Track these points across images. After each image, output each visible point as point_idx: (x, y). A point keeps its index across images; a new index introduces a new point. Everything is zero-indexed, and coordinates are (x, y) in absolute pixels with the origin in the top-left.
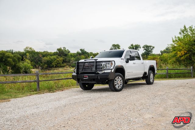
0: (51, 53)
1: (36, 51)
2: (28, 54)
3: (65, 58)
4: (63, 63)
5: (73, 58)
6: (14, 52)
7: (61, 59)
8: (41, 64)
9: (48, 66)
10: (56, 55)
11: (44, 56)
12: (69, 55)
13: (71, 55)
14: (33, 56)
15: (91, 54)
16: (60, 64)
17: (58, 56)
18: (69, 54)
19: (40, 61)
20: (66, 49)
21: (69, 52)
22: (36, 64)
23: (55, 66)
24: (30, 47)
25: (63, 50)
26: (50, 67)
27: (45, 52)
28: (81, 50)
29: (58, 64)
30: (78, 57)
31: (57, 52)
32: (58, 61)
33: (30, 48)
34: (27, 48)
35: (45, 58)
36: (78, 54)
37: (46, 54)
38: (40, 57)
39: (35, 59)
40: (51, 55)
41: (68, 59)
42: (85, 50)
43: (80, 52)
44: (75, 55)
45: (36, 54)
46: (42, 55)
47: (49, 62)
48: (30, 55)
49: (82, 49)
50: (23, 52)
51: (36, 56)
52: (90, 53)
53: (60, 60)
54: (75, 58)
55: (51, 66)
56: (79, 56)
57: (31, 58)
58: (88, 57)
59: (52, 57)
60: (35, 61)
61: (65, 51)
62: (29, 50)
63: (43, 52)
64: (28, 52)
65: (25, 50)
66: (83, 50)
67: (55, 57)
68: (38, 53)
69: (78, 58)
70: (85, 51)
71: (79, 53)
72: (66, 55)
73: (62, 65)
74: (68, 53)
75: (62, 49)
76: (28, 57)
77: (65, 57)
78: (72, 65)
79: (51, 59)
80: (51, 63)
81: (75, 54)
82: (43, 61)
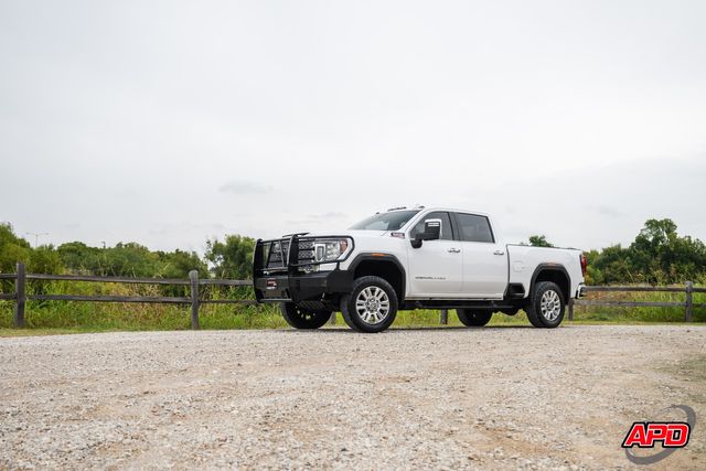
49: (536, 238)
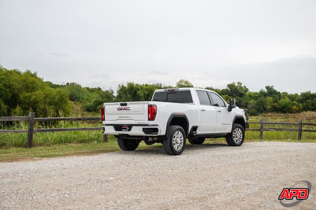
3: (240, 100)
5: (252, 101)
10: (226, 94)
12: (246, 95)
13: (250, 96)
15: (284, 96)
17: (229, 95)
18: (247, 93)
20: (242, 86)
21: (247, 90)
24: (186, 80)
25: (237, 87)
28: (267, 88)
30: (261, 99)
34: (181, 81)
36: (262, 94)
41: (245, 101)
42: (275, 88)
43: (266, 90)
44: (257, 96)
49: (269, 87)
52: (283, 93)
54: (257, 100)
56: (263, 97)
58: (279, 100)
61: (241, 88)
65: (178, 84)
66: (271, 89)
69: (261, 101)
70: (275, 91)
71: (264, 92)
72: (241, 95)
74: (245, 92)
75: (236, 85)
77: (240, 98)
78: (250, 111)
81: (257, 93)
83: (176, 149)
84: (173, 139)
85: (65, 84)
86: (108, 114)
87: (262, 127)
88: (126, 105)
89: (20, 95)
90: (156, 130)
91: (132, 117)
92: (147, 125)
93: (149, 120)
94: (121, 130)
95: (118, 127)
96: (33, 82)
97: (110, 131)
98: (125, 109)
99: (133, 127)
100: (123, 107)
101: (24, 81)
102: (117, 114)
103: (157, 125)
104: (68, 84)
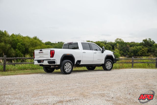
0: (138, 44)
1: (125, 42)
2: (118, 44)
4: (147, 52)
6: (107, 42)
7: (146, 48)
8: (128, 53)
9: (134, 55)
10: (142, 45)
11: (131, 46)
13: (156, 46)
14: (122, 46)
16: (145, 53)
17: (144, 46)
18: (154, 44)
19: (127, 50)
20: (151, 40)
21: (154, 42)
22: (124, 53)
23: (140, 55)
26: (136, 56)
27: (132, 42)
29: (143, 53)
31: (143, 43)
32: (143, 51)
33: (120, 40)
34: (117, 39)
35: (132, 48)
37: (133, 44)
38: (128, 47)
39: (124, 48)
40: (137, 46)
41: (153, 49)
45: (124, 45)
46: (130, 45)
47: (135, 51)
48: (120, 45)
50: (114, 43)
51: (124, 46)
53: (145, 50)
55: (137, 54)
57: (120, 47)
59: (138, 47)
60: (124, 50)
62: (119, 41)
63: (131, 43)
64: (118, 42)
65: (116, 41)
67: (141, 47)
68: (126, 44)
72: (151, 45)
73: (147, 54)
75: (148, 40)
76: (118, 47)
77: (150, 47)
79: (137, 49)
80: (137, 53)
82: (130, 50)
83: (67, 71)
84: (65, 66)
85: (57, 43)
86: (35, 55)
87: (133, 61)
88: (42, 50)
89: (29, 48)
90: (54, 62)
91: (44, 56)
92: (50, 60)
93: (51, 57)
94: (40, 63)
95: (39, 61)
96: (36, 43)
97: (36, 63)
98: (42, 53)
99: (44, 61)
100: (41, 52)
101: (32, 42)
102: (39, 55)
103: (55, 60)
104: (58, 42)
